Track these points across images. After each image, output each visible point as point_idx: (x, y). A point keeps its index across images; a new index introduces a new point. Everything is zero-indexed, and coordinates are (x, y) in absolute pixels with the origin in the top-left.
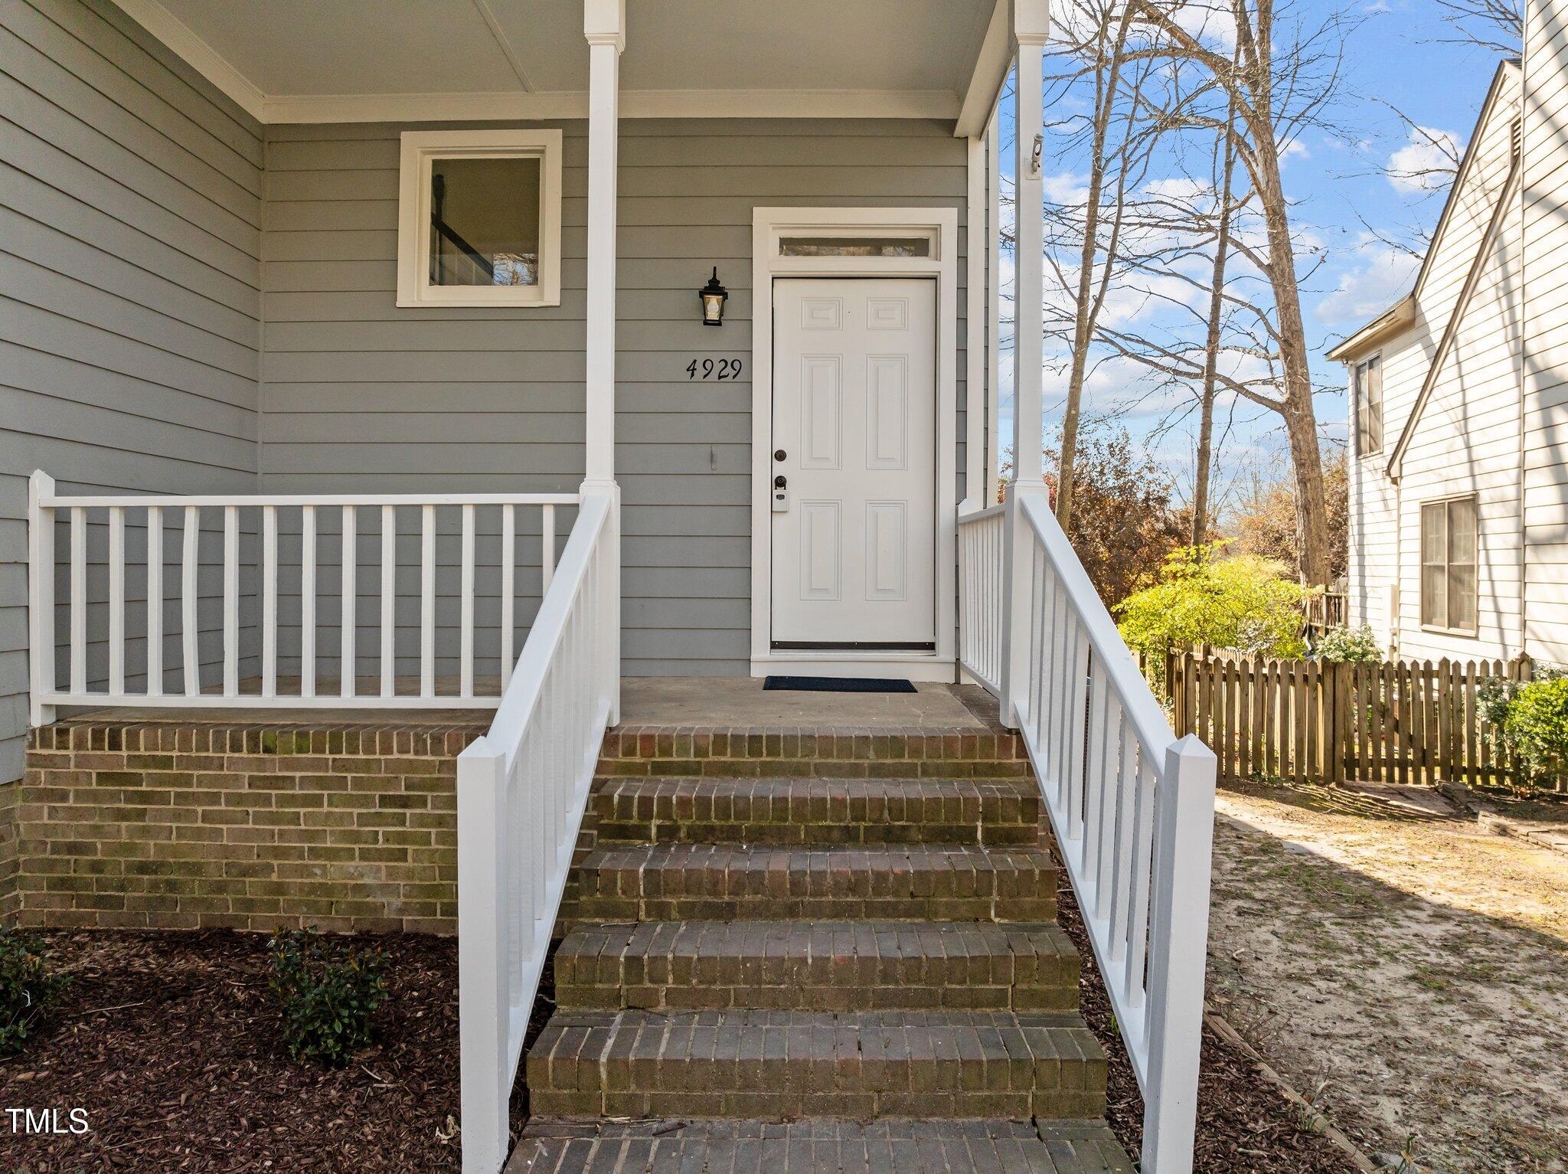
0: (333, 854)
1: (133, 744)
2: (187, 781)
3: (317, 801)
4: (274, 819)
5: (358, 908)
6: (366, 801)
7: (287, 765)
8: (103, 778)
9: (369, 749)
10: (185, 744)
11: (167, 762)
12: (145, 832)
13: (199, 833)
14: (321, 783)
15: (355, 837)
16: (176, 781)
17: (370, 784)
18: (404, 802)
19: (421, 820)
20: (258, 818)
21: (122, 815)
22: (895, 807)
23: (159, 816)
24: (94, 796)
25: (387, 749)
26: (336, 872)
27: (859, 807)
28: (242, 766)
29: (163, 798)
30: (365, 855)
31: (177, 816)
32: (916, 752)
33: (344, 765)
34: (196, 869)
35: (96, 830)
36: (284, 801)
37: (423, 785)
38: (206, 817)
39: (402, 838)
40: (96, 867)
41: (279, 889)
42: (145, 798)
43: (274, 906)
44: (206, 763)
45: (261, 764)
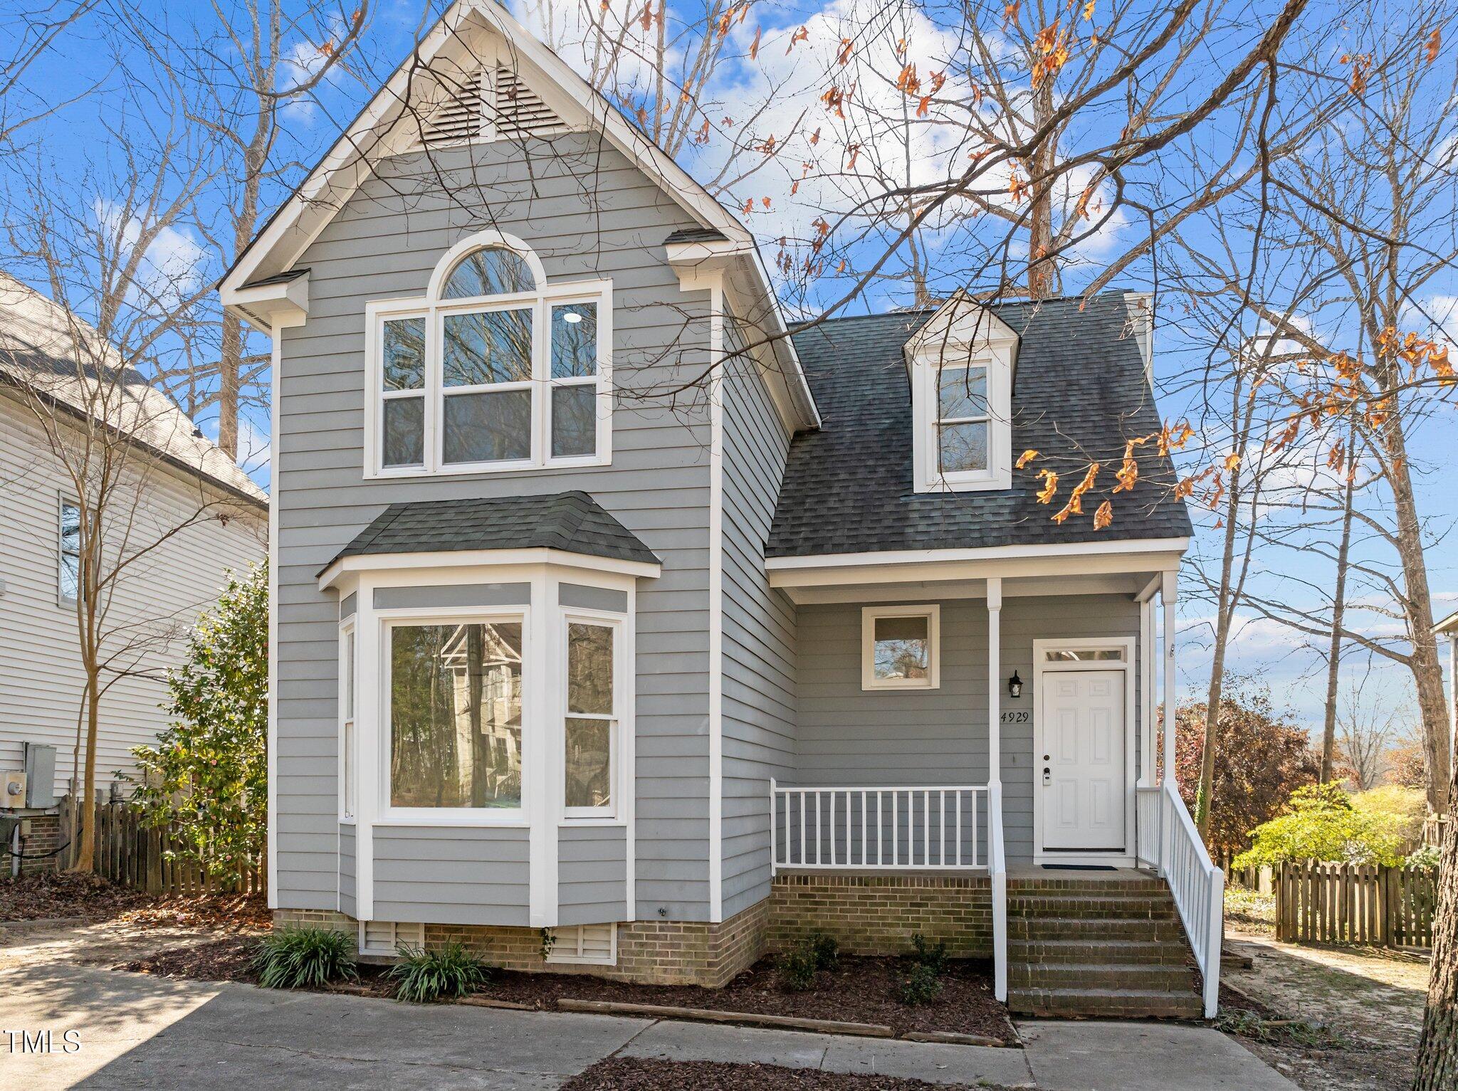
0: (890, 925)
1: (813, 882)
2: (834, 897)
3: (885, 905)
4: (868, 911)
5: (901, 946)
6: (905, 904)
7: (873, 891)
8: (800, 896)
9: (906, 884)
10: (833, 883)
11: (826, 890)
12: (817, 916)
13: (838, 917)
14: (887, 898)
15: (900, 918)
16: (828, 897)
17: (906, 898)
18: (919, 905)
19: (926, 912)
20: (862, 911)
21: (808, 910)
22: (1117, 905)
23: (822, 910)
24: (797, 902)
25: (912, 885)
26: (892, 932)
27: (1103, 905)
28: (856, 891)
29: (824, 903)
30: (904, 925)
31: (830, 910)
32: (1123, 887)
33: (895, 891)
34: (836, 931)
35: (798, 916)
36: (872, 904)
37: (927, 899)
38: (841, 911)
39: (918, 919)
40: (798, 930)
41: (870, 939)
42: (816, 903)
43: (867, 945)
44: (842, 890)
45: (863, 890)
